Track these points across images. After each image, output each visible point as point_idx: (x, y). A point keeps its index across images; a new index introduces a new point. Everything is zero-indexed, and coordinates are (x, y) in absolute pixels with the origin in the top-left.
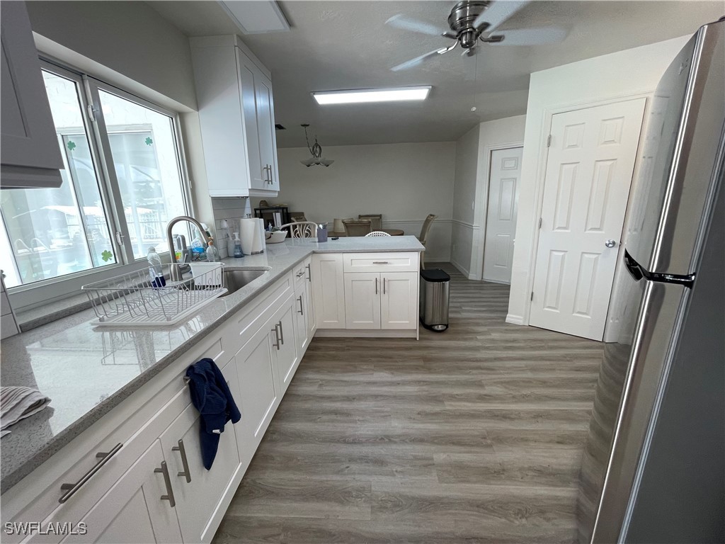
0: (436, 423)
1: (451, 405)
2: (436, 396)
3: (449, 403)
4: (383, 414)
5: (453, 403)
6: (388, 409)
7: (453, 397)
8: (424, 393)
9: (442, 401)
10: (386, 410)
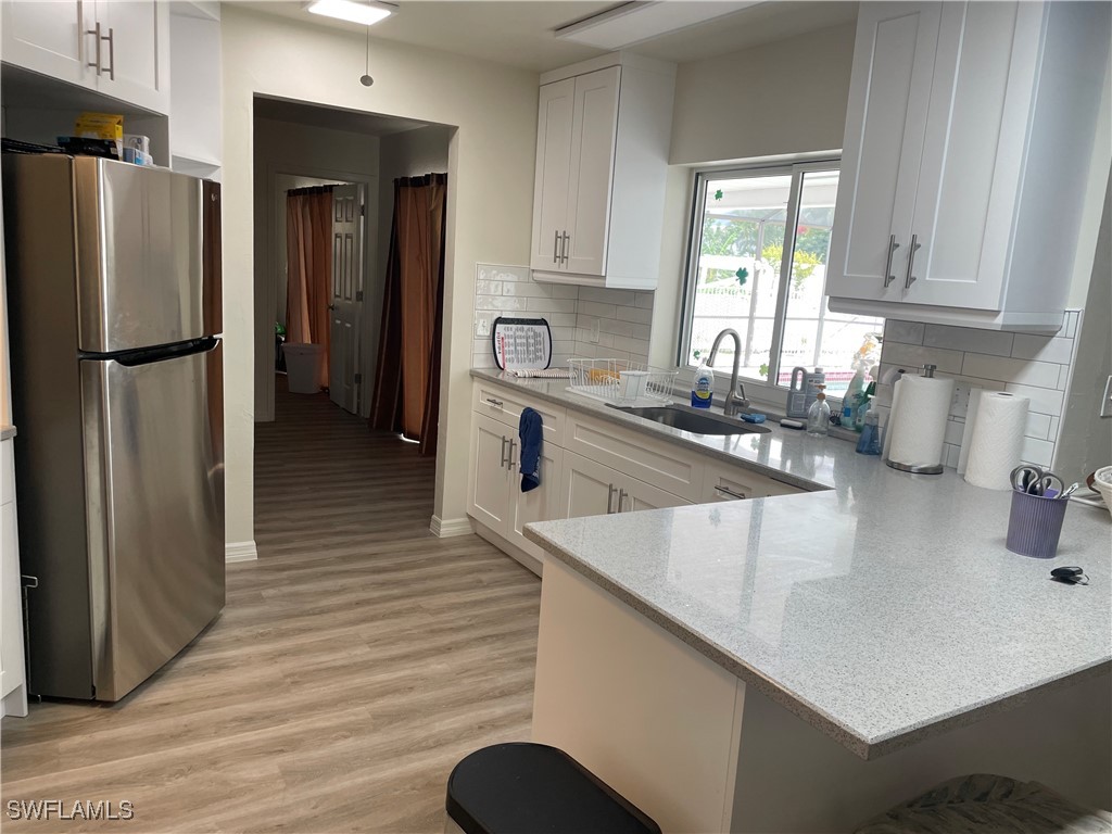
0: (378, 683)
1: (354, 714)
2: (391, 723)
3: (360, 718)
4: (470, 673)
5: (353, 718)
6: (465, 681)
7: (354, 730)
8: (418, 723)
9: (375, 717)
10: (471, 680)
